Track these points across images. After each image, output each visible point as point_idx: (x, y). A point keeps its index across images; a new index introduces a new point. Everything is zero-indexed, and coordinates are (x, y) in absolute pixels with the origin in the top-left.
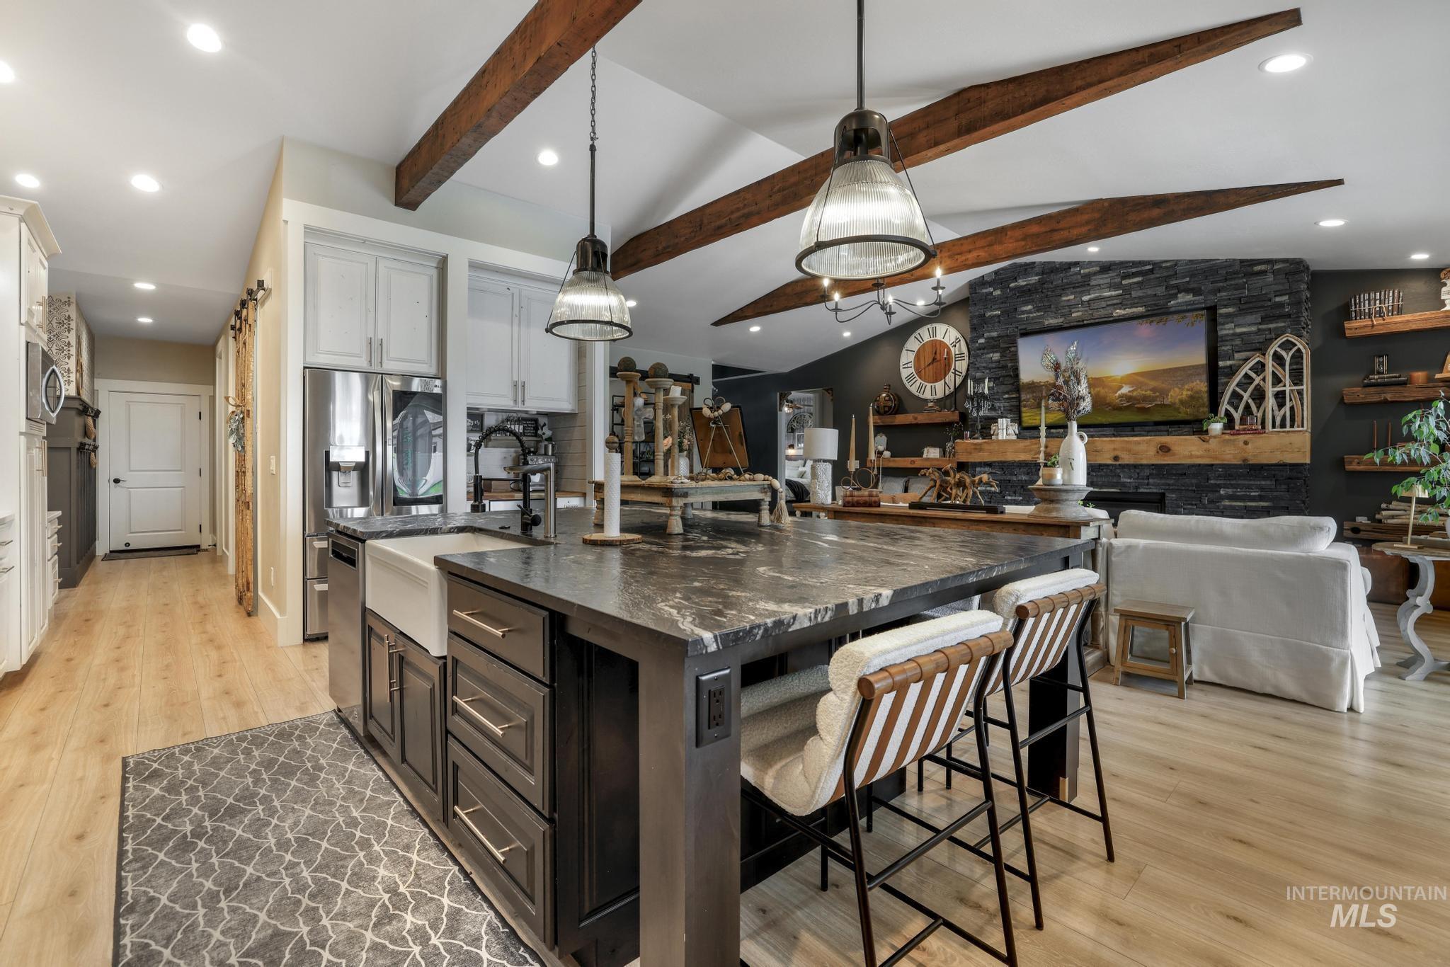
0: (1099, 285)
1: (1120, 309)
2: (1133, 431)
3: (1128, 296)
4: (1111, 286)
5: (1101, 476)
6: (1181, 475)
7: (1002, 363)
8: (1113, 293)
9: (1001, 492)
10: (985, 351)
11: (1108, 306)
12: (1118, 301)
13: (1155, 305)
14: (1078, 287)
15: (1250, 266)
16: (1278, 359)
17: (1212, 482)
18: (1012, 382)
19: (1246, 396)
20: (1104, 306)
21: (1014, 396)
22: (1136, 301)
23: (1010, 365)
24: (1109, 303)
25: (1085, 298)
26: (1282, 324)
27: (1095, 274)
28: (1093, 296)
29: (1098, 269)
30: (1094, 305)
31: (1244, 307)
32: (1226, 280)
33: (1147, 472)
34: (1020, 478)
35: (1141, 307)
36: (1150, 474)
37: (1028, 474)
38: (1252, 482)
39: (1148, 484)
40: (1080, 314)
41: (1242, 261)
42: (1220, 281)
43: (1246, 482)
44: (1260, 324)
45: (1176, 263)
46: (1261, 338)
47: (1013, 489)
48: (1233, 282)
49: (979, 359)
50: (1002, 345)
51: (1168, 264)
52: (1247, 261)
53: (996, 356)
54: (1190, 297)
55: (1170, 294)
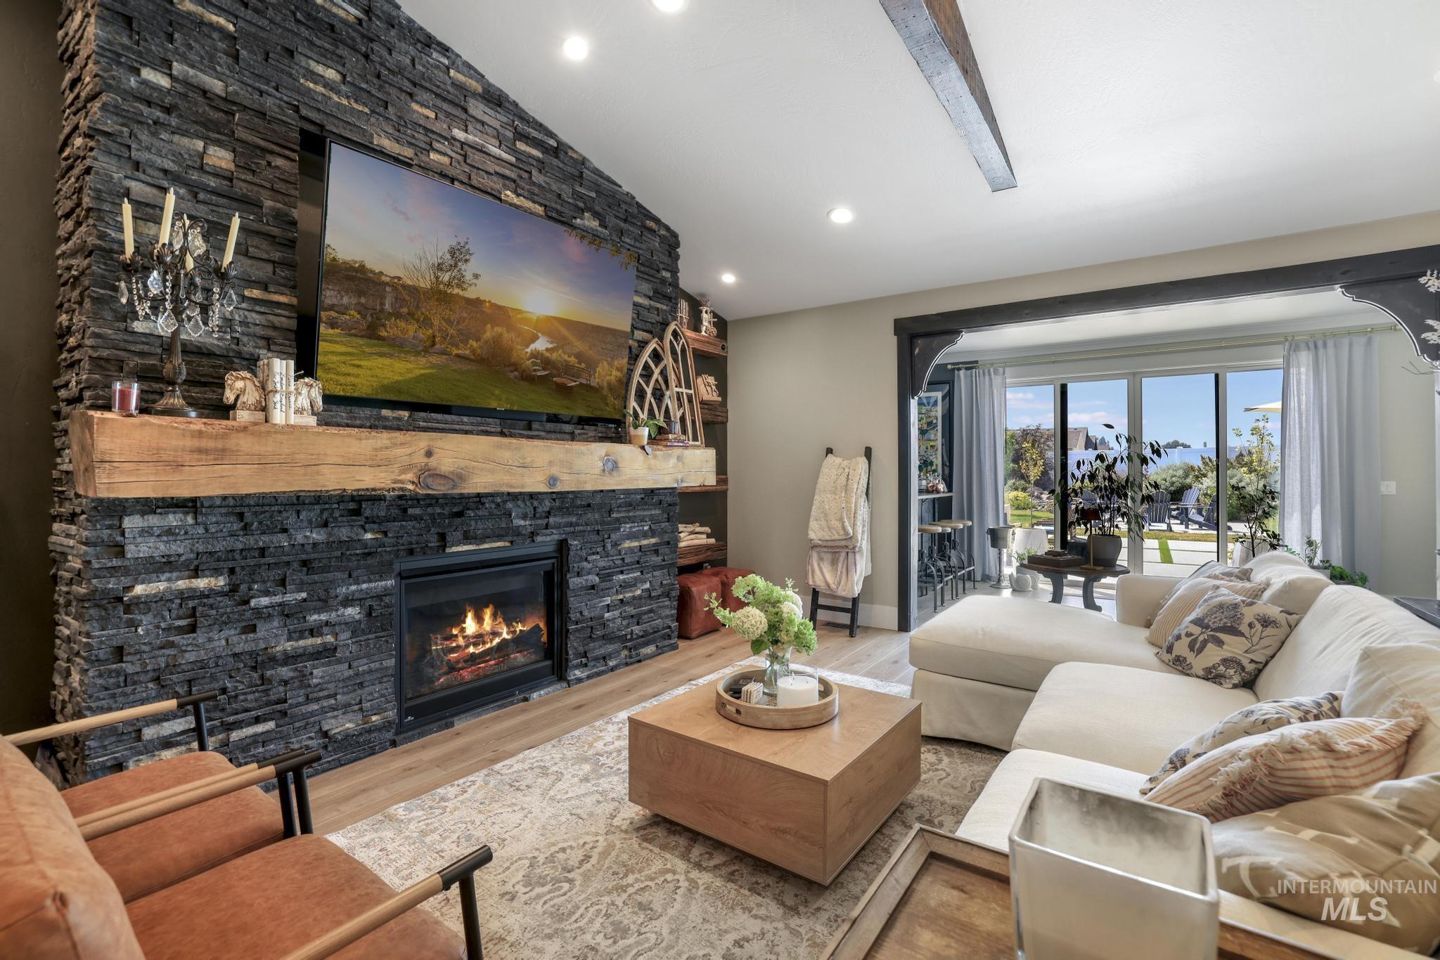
0: (483, 123)
1: (515, 192)
2: (530, 428)
3: (525, 175)
4: (499, 137)
5: (481, 518)
6: (584, 506)
7: (241, 188)
8: (505, 156)
9: (234, 589)
10: (174, 121)
11: (497, 173)
12: (513, 176)
13: (557, 211)
14: (444, 99)
15: (645, 215)
16: (674, 352)
17: (614, 515)
18: (277, 255)
19: (649, 391)
20: (492, 171)
21: (283, 299)
22: (536, 190)
23: (268, 204)
24: (498, 169)
25: (459, 134)
26: (665, 307)
27: (475, 95)
28: (471, 137)
29: (480, 90)
30: (475, 157)
31: (643, 269)
32: (625, 221)
33: (547, 504)
34: (300, 538)
35: (541, 205)
36: (551, 508)
37: (325, 525)
38: (646, 513)
39: (547, 527)
40: (446, 160)
41: (639, 205)
42: (621, 219)
43: (641, 513)
44: (650, 298)
45: (584, 161)
46: (654, 318)
47: (276, 573)
48: (631, 229)
49: (144, 136)
50: (241, 133)
51: (575, 156)
52: (644, 208)
53: (220, 158)
54: (595, 224)
55: (576, 206)
